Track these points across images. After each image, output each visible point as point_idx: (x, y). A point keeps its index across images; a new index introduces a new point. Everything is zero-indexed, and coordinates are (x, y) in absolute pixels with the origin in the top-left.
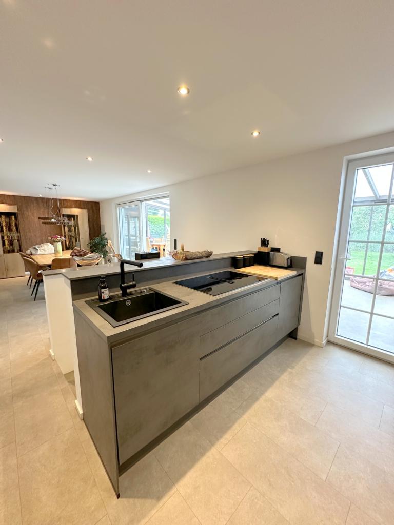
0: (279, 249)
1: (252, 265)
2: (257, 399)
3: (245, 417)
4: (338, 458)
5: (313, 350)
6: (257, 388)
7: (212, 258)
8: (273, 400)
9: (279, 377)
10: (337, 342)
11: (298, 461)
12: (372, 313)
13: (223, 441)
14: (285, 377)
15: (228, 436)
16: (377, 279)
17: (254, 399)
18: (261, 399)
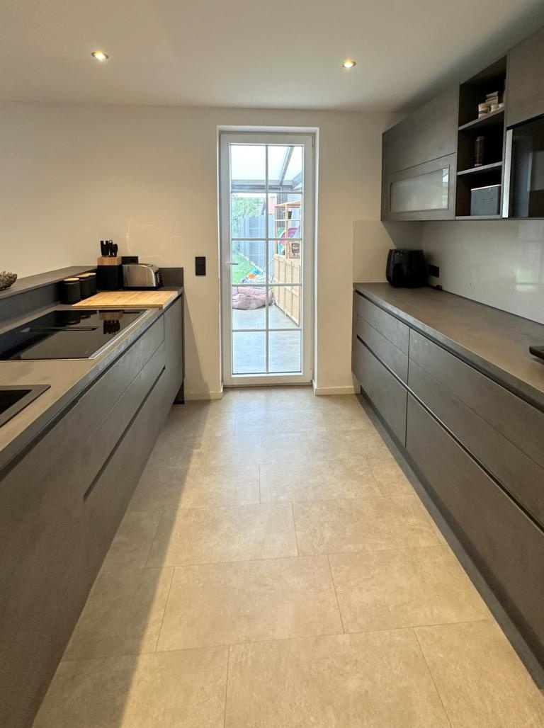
0: (137, 258)
1: (95, 293)
2: (172, 523)
3: (168, 562)
4: (297, 520)
5: (212, 409)
6: (163, 507)
7: (16, 288)
8: (197, 507)
9: (186, 471)
10: (235, 383)
11: (264, 560)
12: (267, 330)
13: (151, 630)
14: (195, 464)
15: (156, 614)
16: (267, 286)
17: (166, 526)
18: (178, 518)
